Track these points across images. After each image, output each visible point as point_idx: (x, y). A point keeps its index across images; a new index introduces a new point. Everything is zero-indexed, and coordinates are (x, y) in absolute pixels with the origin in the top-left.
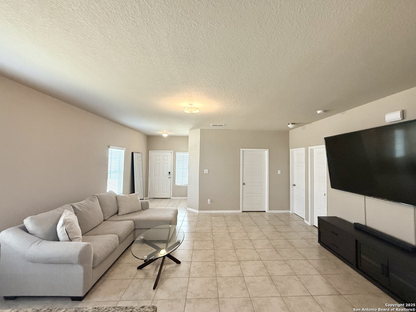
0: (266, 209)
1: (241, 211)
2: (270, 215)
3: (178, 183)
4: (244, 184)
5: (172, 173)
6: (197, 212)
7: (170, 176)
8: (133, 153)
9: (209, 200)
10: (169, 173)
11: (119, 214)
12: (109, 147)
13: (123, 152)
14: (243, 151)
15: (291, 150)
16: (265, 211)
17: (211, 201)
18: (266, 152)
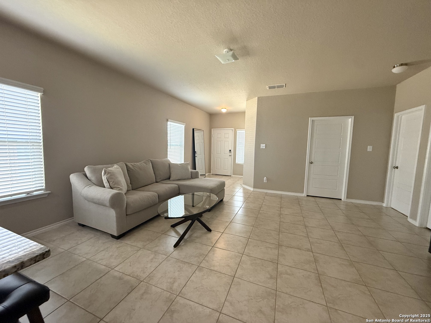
0: (343, 197)
1: (304, 195)
2: (347, 205)
3: (237, 162)
4: (312, 163)
5: (232, 151)
6: (252, 189)
7: (231, 154)
8: (193, 129)
9: (265, 178)
10: (230, 151)
11: (171, 179)
12: (167, 120)
13: (182, 127)
14: (312, 120)
15: (396, 115)
16: (341, 199)
17: (268, 179)
18: (350, 121)
